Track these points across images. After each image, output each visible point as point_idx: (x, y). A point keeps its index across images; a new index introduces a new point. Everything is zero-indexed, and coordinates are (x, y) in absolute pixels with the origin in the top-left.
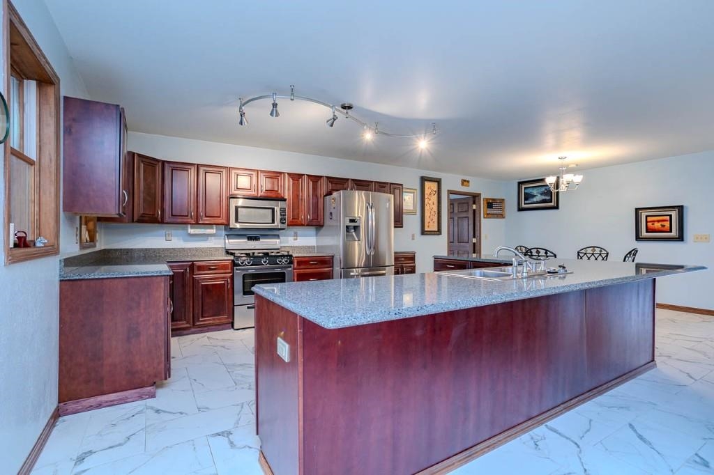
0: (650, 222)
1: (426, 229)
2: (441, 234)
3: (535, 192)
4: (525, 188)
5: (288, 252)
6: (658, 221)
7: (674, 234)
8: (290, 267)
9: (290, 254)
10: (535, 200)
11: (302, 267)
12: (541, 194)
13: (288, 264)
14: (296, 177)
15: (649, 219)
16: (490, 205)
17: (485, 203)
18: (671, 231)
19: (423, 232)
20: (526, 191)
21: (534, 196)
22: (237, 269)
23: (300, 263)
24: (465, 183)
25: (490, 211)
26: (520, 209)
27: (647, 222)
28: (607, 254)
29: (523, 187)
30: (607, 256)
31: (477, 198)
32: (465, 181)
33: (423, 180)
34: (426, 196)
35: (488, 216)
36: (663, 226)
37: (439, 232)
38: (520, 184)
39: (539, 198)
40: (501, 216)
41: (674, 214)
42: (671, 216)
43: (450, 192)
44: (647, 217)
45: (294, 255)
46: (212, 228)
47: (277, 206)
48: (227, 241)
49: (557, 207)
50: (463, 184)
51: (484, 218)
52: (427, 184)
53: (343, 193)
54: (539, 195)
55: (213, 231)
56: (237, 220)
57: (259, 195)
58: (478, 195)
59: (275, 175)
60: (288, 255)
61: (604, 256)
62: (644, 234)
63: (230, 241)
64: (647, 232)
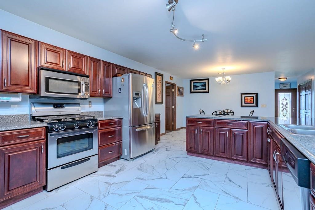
0: (246, 99)
1: (157, 101)
3: (198, 85)
4: (193, 83)
5: (94, 117)
6: (249, 99)
7: (255, 104)
8: (96, 128)
9: (95, 118)
10: (198, 88)
11: (104, 128)
12: (201, 86)
13: (95, 126)
14: (95, 61)
15: (246, 98)
17: (178, 89)
18: (253, 103)
19: (156, 103)
20: (194, 84)
21: (198, 87)
22: (51, 135)
23: (102, 125)
24: (171, 78)
25: (179, 93)
26: (191, 92)
27: (245, 99)
28: (234, 113)
29: (193, 82)
30: (233, 114)
31: (174, 86)
32: (171, 77)
33: (156, 74)
34: (157, 84)
35: (179, 95)
36: (251, 101)
37: (162, 103)
38: (191, 81)
39: (200, 88)
40: (182, 95)
41: (255, 96)
42: (253, 97)
43: (166, 82)
44: (245, 97)
45: (99, 119)
46: (18, 97)
47: (83, 80)
48: (33, 109)
49: (208, 92)
51: (177, 96)
52: (158, 77)
53: (132, 75)
54: (200, 86)
55: (19, 99)
56: (47, 90)
57: (67, 71)
59: (80, 56)
60: (94, 119)
61: (232, 113)
62: (244, 104)
63: (36, 108)
64: (245, 103)
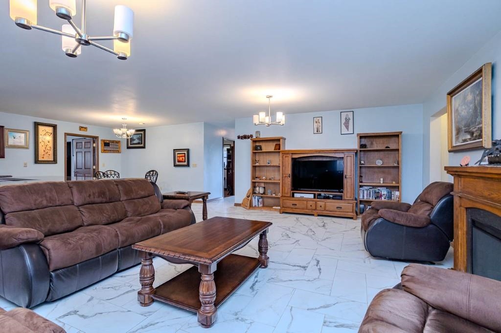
1: (40, 159)
2: (56, 163)
6: (181, 156)
7: (186, 163)
10: (135, 142)
16: (106, 144)
17: (103, 143)
19: (37, 161)
21: (134, 140)
24: (83, 129)
25: (107, 148)
26: (128, 148)
27: (177, 157)
31: (96, 140)
32: (82, 127)
33: (37, 125)
34: (40, 136)
35: (104, 151)
36: (183, 159)
37: (55, 161)
39: (137, 141)
40: (118, 152)
41: (186, 152)
42: (185, 154)
43: (66, 134)
44: (177, 154)
49: (144, 147)
50: (80, 130)
51: (102, 152)
52: (41, 128)
54: (136, 139)
58: (97, 138)
62: (176, 163)
64: (178, 162)
